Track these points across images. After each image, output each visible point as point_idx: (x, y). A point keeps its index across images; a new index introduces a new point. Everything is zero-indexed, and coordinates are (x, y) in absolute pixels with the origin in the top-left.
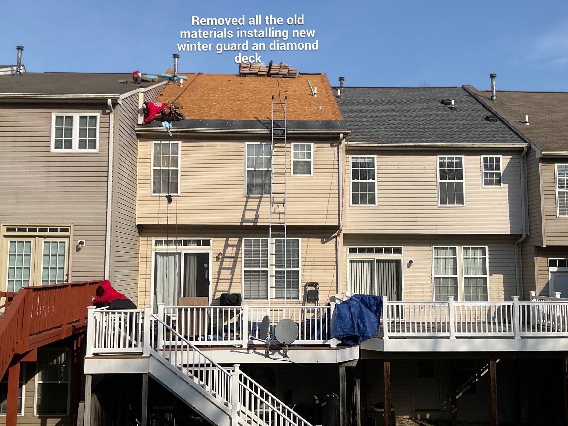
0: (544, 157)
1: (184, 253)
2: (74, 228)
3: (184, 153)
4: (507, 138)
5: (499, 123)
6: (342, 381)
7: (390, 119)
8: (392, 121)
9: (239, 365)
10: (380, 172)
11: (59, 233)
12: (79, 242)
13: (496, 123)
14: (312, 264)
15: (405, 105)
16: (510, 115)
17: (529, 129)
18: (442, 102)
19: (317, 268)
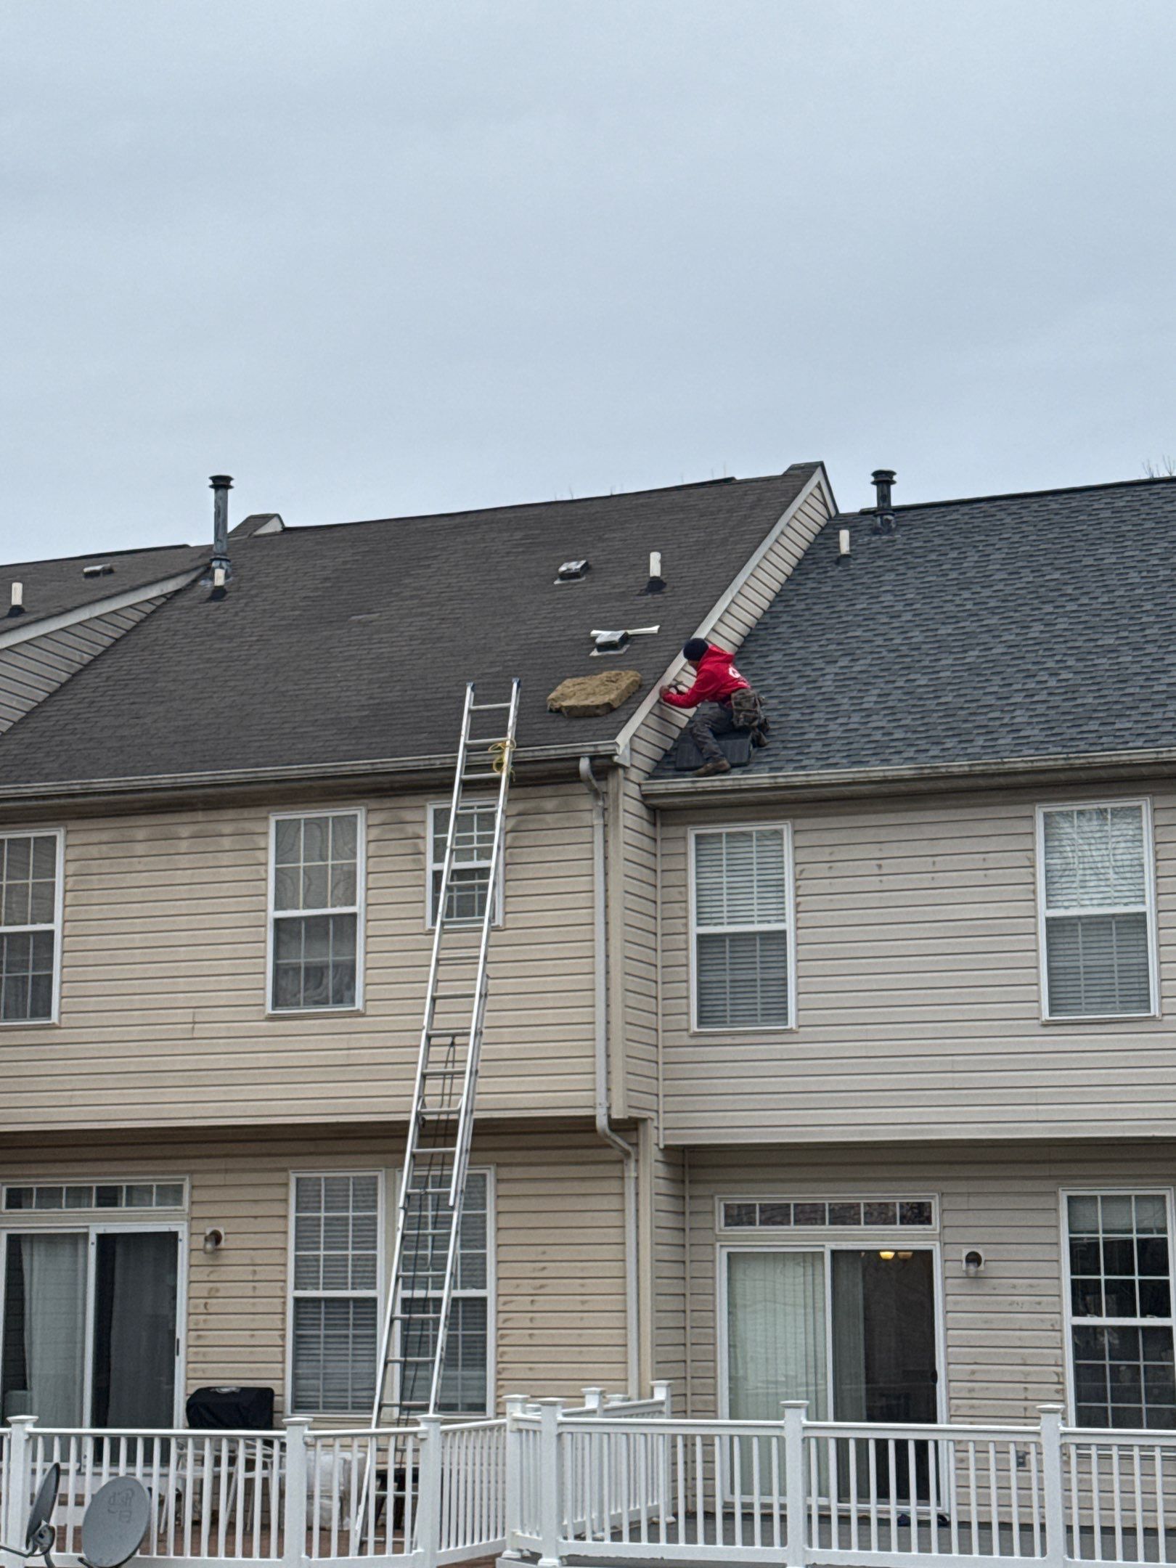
1: (101, 1237)
3: (72, 868)
7: (949, 650)
8: (946, 661)
10: (807, 887)
14: (534, 1270)
19: (553, 1286)
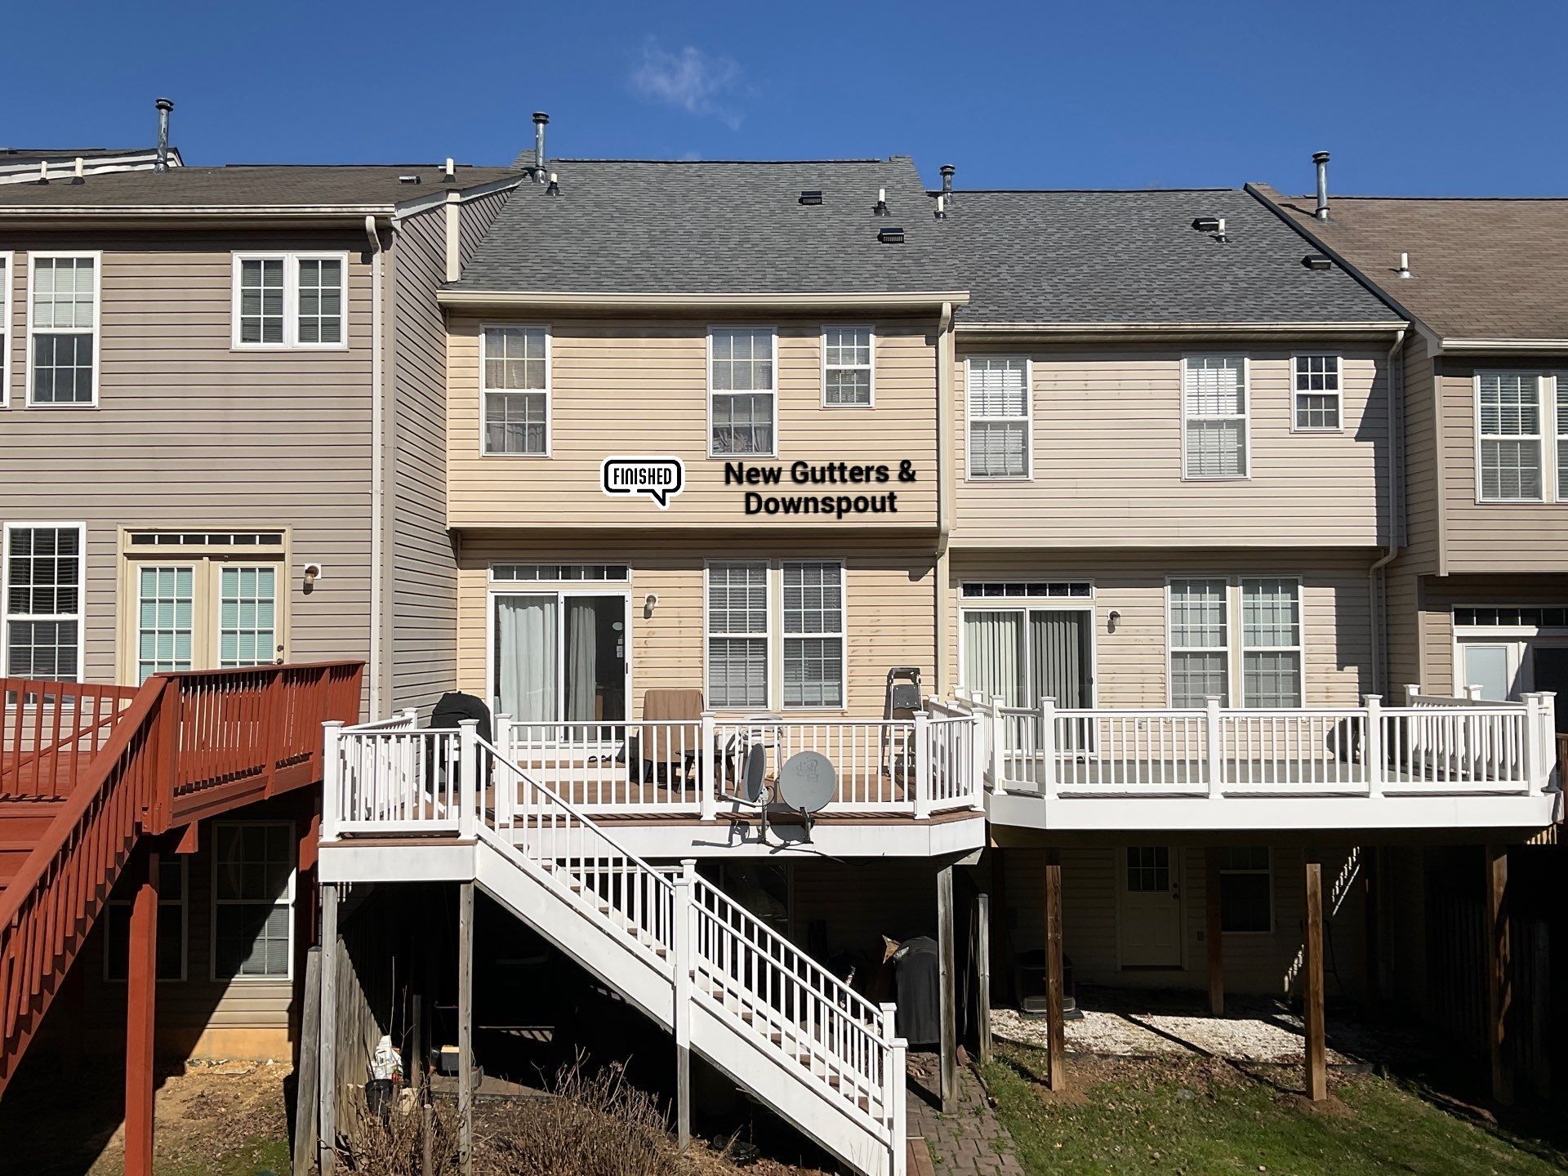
0: (1445, 353)
1: (565, 598)
2: (293, 535)
3: (558, 352)
4: (1356, 308)
5: (1335, 272)
6: (944, 899)
7: (1067, 265)
8: (1073, 271)
9: (695, 861)
10: (1041, 395)
11: (257, 548)
12: (306, 568)
13: (1327, 273)
14: (872, 621)
15: (1104, 232)
16: (1361, 254)
17: (1411, 288)
18: (1196, 225)
19: (885, 630)
